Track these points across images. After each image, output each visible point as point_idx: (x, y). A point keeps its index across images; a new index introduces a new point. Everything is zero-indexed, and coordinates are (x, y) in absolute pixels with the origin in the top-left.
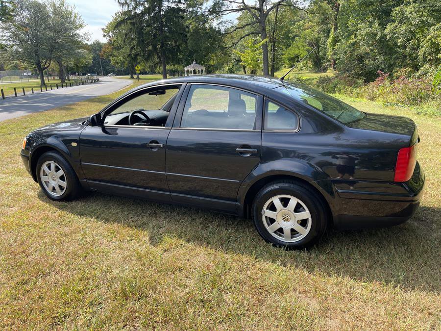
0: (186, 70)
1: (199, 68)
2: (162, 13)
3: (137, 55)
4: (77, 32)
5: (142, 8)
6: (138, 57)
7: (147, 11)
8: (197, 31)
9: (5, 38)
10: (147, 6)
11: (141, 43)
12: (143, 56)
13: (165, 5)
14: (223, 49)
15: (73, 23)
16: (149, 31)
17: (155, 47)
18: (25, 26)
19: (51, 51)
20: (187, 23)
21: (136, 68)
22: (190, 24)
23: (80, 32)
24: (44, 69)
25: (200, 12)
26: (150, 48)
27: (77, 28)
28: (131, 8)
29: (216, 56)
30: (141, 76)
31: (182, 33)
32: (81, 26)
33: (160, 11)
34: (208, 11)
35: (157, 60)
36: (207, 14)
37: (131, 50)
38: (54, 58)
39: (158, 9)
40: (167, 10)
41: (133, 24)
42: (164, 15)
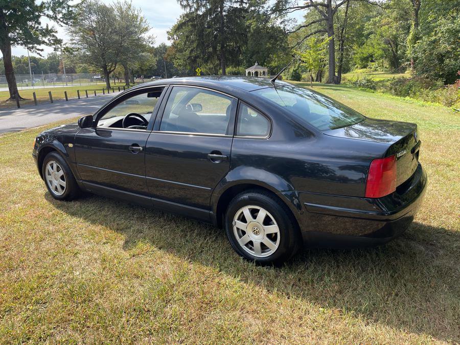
0: (247, 72)
1: (261, 70)
2: (224, 13)
3: (196, 57)
4: (143, 35)
5: (203, 9)
6: (198, 60)
7: (209, 12)
8: (258, 31)
9: (74, 41)
10: (209, 7)
11: (202, 45)
12: (203, 58)
13: (227, 5)
14: (284, 49)
15: (139, 27)
16: (209, 33)
17: (215, 48)
18: (92, 30)
19: (117, 55)
20: (247, 23)
21: (197, 70)
22: (251, 24)
23: (145, 36)
24: (110, 72)
25: (262, 11)
26: (211, 49)
27: (142, 32)
28: (193, 9)
29: (279, 57)
31: (243, 34)
32: (146, 30)
33: (221, 12)
34: (271, 10)
35: (217, 62)
36: (270, 12)
37: (190, 53)
38: (119, 61)
39: (219, 10)
40: (229, 11)
41: (194, 26)
42: (226, 16)
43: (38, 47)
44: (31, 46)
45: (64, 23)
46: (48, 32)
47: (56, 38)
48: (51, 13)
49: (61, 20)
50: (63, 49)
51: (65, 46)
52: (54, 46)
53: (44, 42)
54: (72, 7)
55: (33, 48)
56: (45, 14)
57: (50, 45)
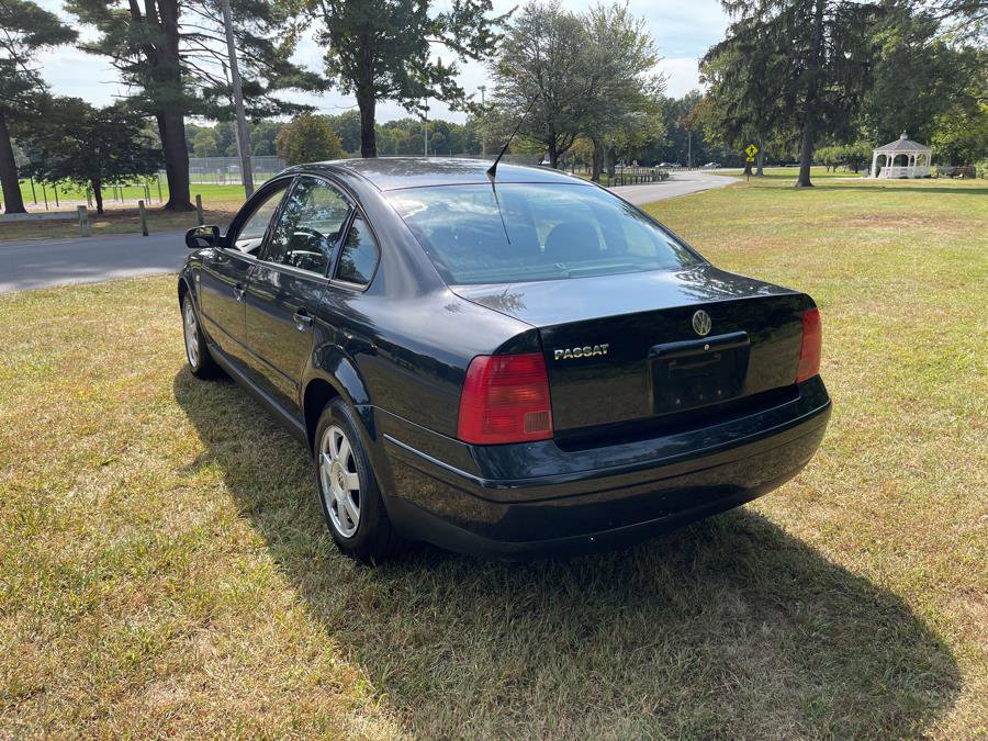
0: (875, 156)
1: (914, 151)
2: (826, 18)
3: (742, 121)
4: (642, 74)
5: (775, 11)
6: (745, 126)
7: (788, 15)
8: (902, 56)
9: (502, 91)
10: (790, 5)
11: (758, 91)
12: (758, 121)
15: (635, 57)
17: (791, 101)
18: (537, 66)
19: (577, 116)
20: (875, 40)
21: (748, 151)
22: (884, 41)
23: (645, 76)
24: (561, 152)
25: (918, 9)
26: (780, 103)
27: (641, 67)
28: (751, 12)
29: (954, 120)
30: (767, 170)
31: (860, 71)
32: (650, 62)
33: (819, 15)
34: (943, 8)
35: (795, 133)
36: (940, 14)
37: (730, 111)
38: (582, 130)
39: (814, 10)
40: (840, 9)
41: (746, 49)
42: (830, 23)
43: (422, 102)
44: (408, 100)
45: (472, 56)
46: (441, 74)
47: (455, 84)
48: (451, 36)
49: (469, 49)
50: (466, 106)
51: (469, 101)
52: (451, 102)
53: (432, 93)
54: (491, 23)
55: (412, 104)
56: (443, 38)
57: (445, 99)
